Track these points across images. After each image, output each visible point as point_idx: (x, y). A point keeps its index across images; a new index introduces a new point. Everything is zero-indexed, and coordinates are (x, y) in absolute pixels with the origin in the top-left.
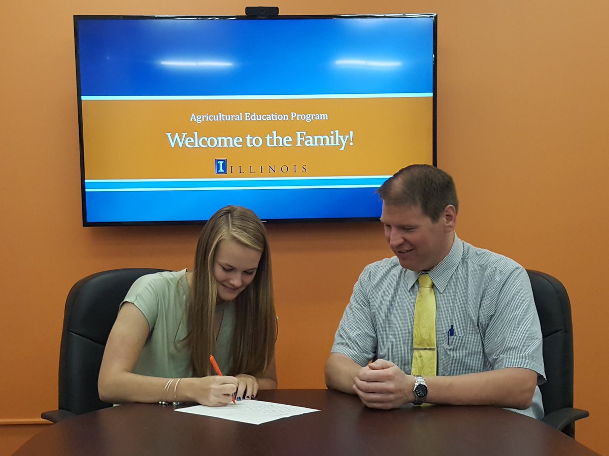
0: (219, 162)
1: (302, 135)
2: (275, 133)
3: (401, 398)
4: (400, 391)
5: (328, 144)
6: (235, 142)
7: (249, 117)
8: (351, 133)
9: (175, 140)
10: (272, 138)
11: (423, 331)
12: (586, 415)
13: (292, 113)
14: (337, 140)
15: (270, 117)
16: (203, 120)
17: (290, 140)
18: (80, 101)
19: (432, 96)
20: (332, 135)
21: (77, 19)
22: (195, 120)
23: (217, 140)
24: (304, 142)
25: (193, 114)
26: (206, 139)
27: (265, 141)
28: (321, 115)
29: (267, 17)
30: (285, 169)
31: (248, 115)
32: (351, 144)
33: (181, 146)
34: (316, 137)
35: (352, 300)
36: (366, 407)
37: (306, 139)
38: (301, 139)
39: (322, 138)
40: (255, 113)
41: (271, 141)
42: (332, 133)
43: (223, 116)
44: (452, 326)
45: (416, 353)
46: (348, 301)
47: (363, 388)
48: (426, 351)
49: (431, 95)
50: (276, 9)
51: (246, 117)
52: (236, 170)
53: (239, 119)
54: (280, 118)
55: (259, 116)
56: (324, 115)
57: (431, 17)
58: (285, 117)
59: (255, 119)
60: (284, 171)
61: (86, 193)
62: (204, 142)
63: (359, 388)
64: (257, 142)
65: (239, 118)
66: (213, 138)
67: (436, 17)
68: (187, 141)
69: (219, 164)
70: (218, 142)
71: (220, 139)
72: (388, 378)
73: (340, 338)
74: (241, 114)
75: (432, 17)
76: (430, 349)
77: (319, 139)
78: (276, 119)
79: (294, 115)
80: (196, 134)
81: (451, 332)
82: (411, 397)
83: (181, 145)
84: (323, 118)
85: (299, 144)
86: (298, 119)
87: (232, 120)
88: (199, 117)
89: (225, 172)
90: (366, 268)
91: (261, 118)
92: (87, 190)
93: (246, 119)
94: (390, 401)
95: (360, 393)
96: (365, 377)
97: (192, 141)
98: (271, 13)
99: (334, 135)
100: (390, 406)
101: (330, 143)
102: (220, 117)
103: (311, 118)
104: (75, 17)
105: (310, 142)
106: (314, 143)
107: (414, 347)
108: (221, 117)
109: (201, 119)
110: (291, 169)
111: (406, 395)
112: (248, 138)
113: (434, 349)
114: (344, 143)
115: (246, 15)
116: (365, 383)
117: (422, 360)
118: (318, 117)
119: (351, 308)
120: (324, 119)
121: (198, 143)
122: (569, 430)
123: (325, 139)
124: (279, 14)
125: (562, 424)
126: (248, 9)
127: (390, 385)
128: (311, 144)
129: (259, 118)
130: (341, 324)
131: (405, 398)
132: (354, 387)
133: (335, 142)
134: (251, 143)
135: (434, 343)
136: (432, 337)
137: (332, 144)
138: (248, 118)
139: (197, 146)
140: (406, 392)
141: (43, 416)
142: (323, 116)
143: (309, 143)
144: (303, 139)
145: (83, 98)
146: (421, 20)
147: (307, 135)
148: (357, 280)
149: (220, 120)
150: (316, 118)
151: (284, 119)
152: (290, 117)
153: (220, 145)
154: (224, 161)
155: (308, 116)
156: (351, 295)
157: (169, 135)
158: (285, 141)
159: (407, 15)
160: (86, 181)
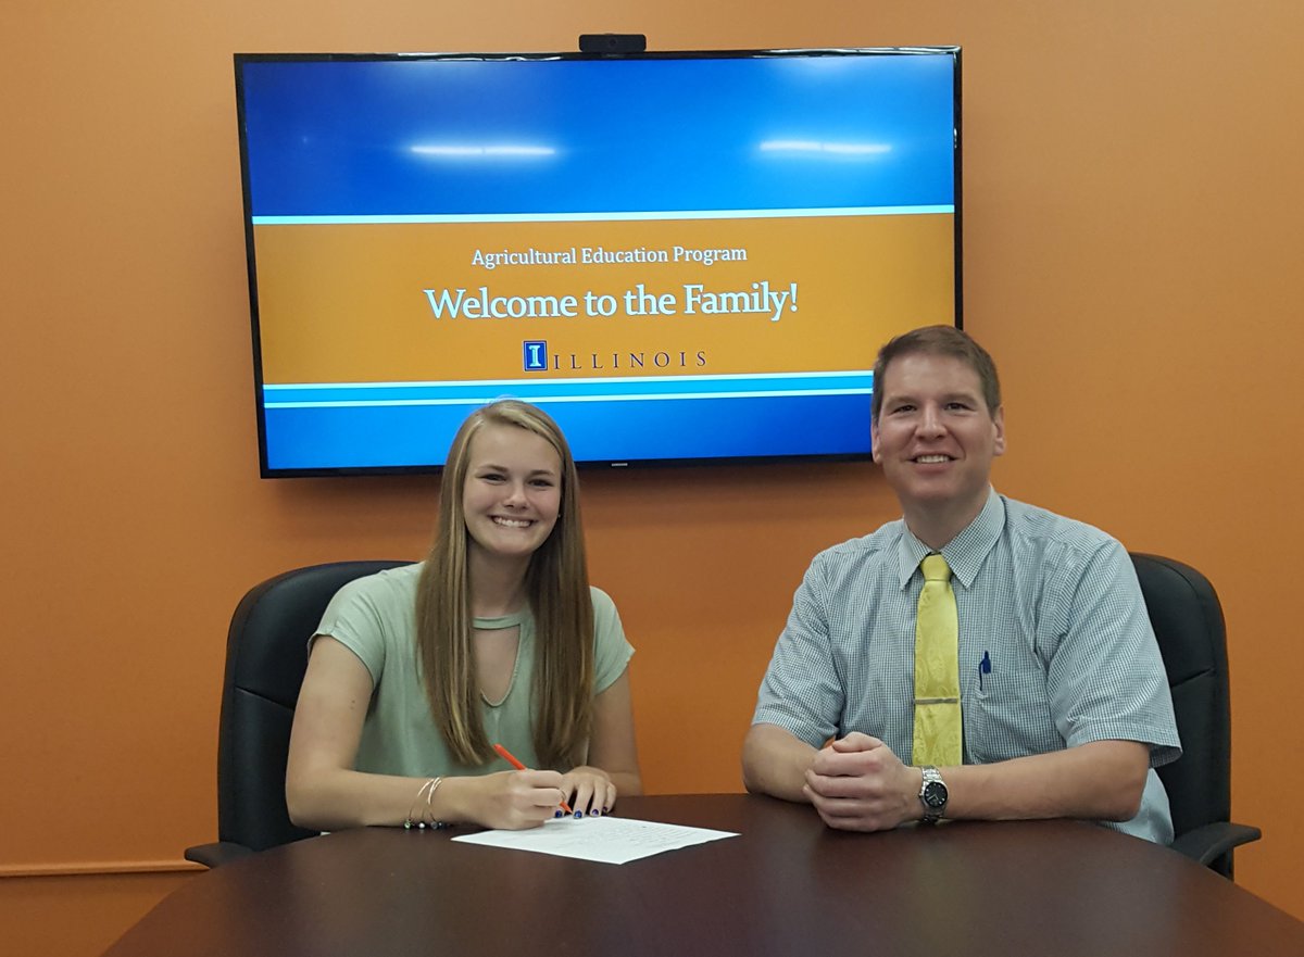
0: (530, 347)
1: (695, 292)
2: (641, 287)
3: (896, 809)
4: (893, 794)
5: (747, 309)
6: (562, 307)
7: (589, 255)
8: (794, 286)
9: (442, 304)
10: (635, 297)
11: (934, 666)
12: (1255, 835)
13: (676, 248)
14: (766, 300)
15: (631, 256)
16: (498, 263)
17: (673, 301)
18: (249, 227)
19: (953, 211)
20: (756, 291)
21: (240, 60)
22: (482, 263)
23: (527, 303)
24: (700, 305)
25: (478, 252)
26: (505, 300)
27: (621, 303)
28: (733, 251)
29: (622, 56)
30: (662, 360)
31: (587, 252)
32: (794, 308)
33: (454, 316)
34: (724, 296)
35: (791, 622)
36: (828, 828)
37: (704, 300)
38: (695, 299)
39: (735, 297)
40: (601, 249)
41: (635, 303)
42: (756, 286)
43: (537, 254)
44: (987, 654)
45: (920, 711)
46: (785, 624)
47: (821, 790)
48: (940, 705)
49: (950, 209)
50: (641, 39)
51: (585, 255)
52: (565, 362)
53: (569, 261)
54: (652, 255)
55: (609, 255)
56: (739, 252)
57: (949, 53)
58: (663, 256)
59: (601, 260)
60: (662, 362)
61: (266, 411)
62: (501, 308)
63: (814, 789)
64: (607, 306)
65: (569, 257)
66: (517, 298)
67: (959, 54)
68: (466, 306)
69: (531, 351)
70: (528, 306)
71: (532, 300)
72: (872, 768)
73: (770, 696)
74: (573, 249)
75: (951, 53)
76: (948, 701)
77: (729, 300)
78: (644, 260)
79: (679, 251)
80: (484, 290)
81: (986, 666)
82: (917, 809)
83: (454, 313)
84: (736, 257)
85: (690, 310)
86: (687, 260)
87: (556, 262)
88: (489, 257)
89: (543, 366)
90: (816, 558)
91: (614, 258)
92: (267, 405)
93: (585, 261)
94: (874, 814)
95: (818, 800)
96: (825, 768)
97: (477, 305)
98: (630, 48)
99: (760, 290)
100: (874, 824)
101: (752, 307)
102: (532, 257)
103: (712, 257)
104: (237, 56)
105: (713, 305)
106: (719, 308)
107: (917, 698)
108: (535, 257)
109: (494, 261)
110: (676, 359)
111: (906, 804)
112: (589, 298)
113: (955, 701)
114: (779, 307)
115: (579, 51)
116: (824, 778)
117: (933, 724)
118: (728, 255)
119: (790, 638)
120: (739, 258)
121: (490, 309)
122: (1222, 865)
123: (741, 300)
124: (647, 50)
125: (1209, 854)
126: (584, 40)
127: (873, 783)
128: (715, 310)
129: (609, 259)
130: (771, 668)
131: (903, 811)
132: (806, 788)
133: (761, 306)
134: (594, 309)
135: (955, 690)
136: (952, 677)
137: (757, 309)
138: (587, 259)
139: (486, 315)
140: (905, 797)
141: (187, 857)
142: (736, 253)
143: (709, 307)
144: (698, 299)
145: (256, 220)
146: (930, 61)
147: (705, 292)
148: (802, 582)
149: (532, 262)
150: (723, 258)
151: (660, 260)
152: (671, 256)
153: (532, 314)
154: (542, 345)
155: (708, 254)
156: (789, 612)
157: (430, 293)
158: (662, 305)
159: (903, 50)
160: (266, 387)
